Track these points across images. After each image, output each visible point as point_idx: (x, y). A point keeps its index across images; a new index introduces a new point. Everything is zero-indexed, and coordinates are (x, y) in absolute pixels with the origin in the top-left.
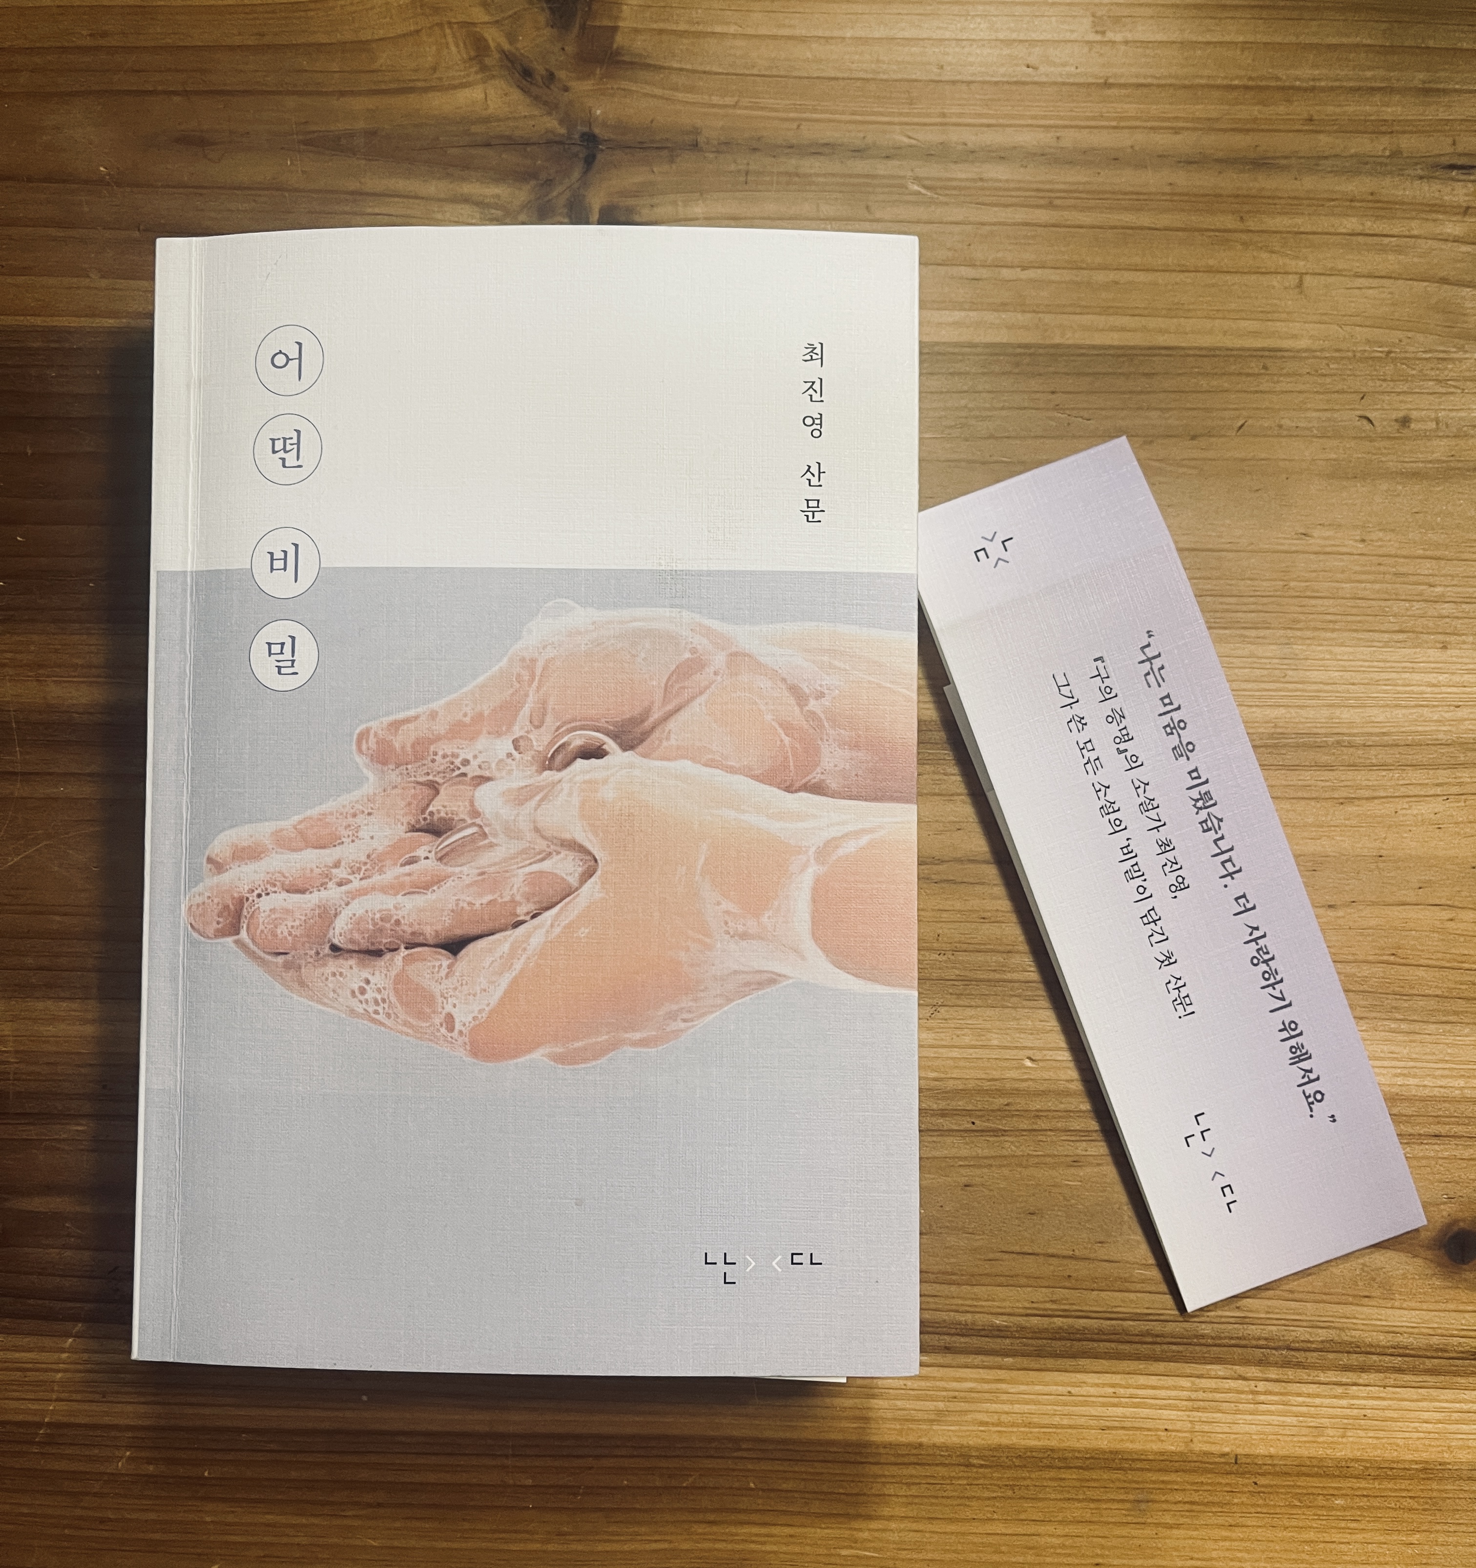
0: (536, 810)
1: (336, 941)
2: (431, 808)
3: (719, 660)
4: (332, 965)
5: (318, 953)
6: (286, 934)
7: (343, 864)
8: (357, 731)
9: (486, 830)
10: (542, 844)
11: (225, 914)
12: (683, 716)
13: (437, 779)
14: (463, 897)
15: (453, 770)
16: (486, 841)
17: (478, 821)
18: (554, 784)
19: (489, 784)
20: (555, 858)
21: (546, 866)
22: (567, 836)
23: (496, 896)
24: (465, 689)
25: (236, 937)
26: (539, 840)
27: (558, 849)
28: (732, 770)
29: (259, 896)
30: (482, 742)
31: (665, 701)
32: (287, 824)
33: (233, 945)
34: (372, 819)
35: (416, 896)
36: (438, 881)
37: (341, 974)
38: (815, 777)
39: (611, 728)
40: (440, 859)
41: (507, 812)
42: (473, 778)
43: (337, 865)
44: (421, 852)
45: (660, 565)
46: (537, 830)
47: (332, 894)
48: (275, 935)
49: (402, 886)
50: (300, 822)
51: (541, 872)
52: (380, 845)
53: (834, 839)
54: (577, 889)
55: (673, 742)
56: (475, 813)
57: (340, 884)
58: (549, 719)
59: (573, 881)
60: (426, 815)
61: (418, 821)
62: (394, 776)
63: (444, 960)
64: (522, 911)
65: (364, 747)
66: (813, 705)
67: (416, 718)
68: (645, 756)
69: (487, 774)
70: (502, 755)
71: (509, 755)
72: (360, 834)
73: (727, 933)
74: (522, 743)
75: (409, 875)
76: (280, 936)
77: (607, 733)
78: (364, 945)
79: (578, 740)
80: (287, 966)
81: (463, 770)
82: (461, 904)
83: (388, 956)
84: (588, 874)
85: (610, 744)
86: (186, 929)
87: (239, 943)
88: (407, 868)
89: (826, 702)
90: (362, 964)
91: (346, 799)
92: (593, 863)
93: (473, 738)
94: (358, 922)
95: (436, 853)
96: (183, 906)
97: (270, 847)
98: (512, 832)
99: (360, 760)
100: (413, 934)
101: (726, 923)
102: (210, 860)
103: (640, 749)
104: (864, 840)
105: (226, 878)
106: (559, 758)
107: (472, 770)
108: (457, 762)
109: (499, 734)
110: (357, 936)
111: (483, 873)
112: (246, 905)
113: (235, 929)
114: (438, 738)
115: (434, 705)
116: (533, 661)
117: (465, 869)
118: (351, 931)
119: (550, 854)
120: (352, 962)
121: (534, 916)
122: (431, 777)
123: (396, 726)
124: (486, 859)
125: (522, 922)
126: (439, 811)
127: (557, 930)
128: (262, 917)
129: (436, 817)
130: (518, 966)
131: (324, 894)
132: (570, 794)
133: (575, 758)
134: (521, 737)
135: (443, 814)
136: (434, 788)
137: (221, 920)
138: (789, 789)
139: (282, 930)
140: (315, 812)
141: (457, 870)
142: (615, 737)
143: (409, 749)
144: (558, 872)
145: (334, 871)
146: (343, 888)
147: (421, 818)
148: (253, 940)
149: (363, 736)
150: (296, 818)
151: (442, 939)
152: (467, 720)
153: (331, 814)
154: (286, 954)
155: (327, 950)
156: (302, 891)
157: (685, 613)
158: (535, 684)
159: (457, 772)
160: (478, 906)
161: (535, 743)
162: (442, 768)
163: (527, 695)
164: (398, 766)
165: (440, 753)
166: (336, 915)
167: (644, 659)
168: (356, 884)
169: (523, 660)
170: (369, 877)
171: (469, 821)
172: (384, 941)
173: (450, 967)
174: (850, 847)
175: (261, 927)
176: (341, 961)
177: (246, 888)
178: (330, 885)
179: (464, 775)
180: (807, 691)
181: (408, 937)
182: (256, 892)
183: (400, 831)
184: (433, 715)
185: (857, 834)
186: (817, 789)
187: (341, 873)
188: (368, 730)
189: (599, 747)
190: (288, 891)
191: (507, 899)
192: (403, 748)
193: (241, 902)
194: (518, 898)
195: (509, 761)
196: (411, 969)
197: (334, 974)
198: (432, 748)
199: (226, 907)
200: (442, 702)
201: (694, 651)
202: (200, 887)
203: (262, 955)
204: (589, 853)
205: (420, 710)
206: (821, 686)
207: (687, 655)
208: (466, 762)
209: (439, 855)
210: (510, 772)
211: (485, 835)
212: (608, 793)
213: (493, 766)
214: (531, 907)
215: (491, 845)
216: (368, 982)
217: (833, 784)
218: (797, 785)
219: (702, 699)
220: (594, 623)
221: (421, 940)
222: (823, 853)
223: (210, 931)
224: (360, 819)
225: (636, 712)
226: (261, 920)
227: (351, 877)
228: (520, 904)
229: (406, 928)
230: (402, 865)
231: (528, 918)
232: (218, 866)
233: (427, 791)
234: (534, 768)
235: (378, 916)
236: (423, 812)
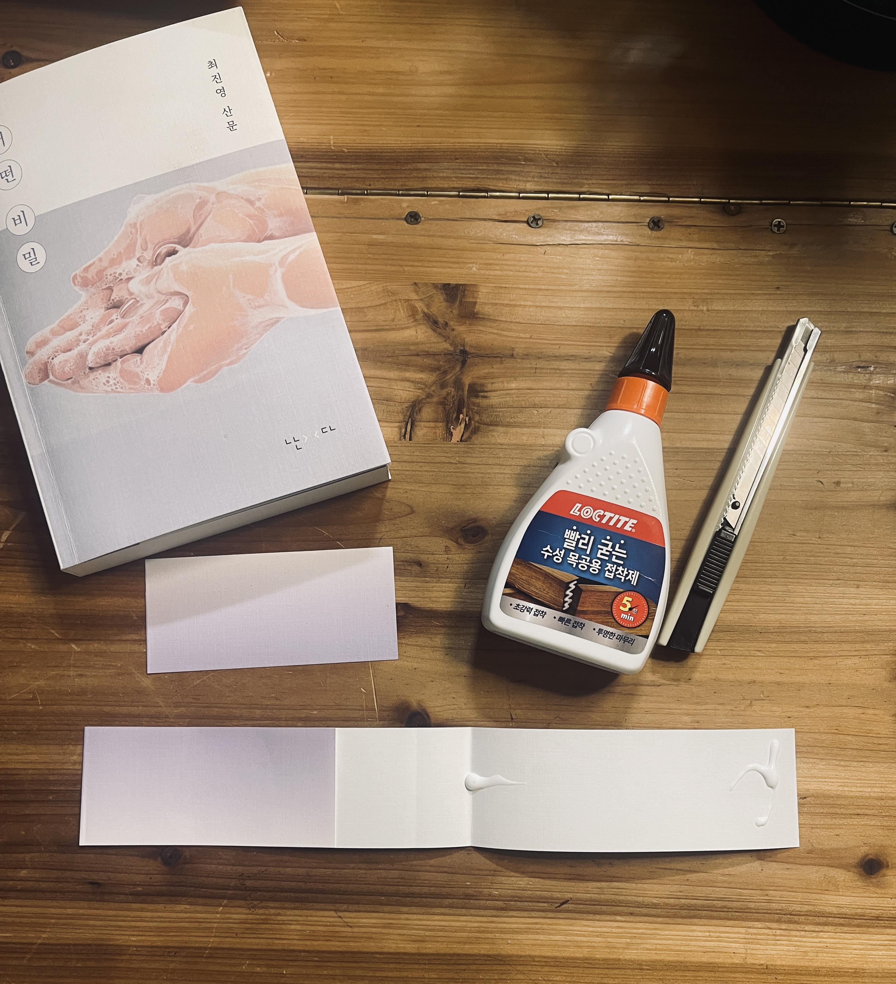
0: (156, 283)
1: (90, 366)
2: (112, 298)
3: (212, 198)
4: (92, 376)
5: (84, 373)
6: (69, 370)
7: (83, 333)
8: (72, 277)
9: (138, 299)
10: (163, 297)
11: (41, 372)
12: (205, 225)
13: (111, 285)
14: (137, 329)
15: (116, 279)
16: (139, 304)
17: (133, 296)
18: (160, 271)
19: (132, 281)
20: (170, 301)
21: (167, 305)
22: (172, 290)
23: (150, 324)
24: (110, 245)
25: (48, 380)
26: (161, 296)
27: (170, 297)
28: (232, 241)
29: (53, 359)
30: (124, 264)
31: (195, 224)
32: (54, 325)
33: (48, 383)
34: (89, 310)
35: (117, 336)
36: (125, 326)
37: (97, 378)
38: (268, 233)
39: (176, 240)
40: (123, 317)
41: (144, 289)
42: (126, 280)
43: (81, 335)
44: (114, 317)
45: (175, 167)
46: (159, 292)
47: (83, 347)
48: (64, 372)
49: (110, 334)
50: (60, 322)
51: (166, 309)
52: (96, 320)
53: (285, 256)
54: (183, 311)
55: (204, 237)
56: (131, 294)
57: (84, 342)
58: (149, 246)
59: (181, 308)
60: (111, 301)
61: (109, 305)
62: (93, 290)
63: (138, 357)
64: (163, 327)
65: (76, 282)
66: (258, 204)
67: (94, 263)
68: (194, 247)
69: (130, 276)
70: (135, 266)
71: (138, 265)
72: (87, 318)
73: (252, 308)
74: (141, 258)
75: (112, 328)
76: (67, 372)
77: (175, 243)
78: (103, 363)
79: (164, 250)
80: (74, 383)
81: (120, 278)
82: (137, 333)
83: (114, 364)
84: (186, 303)
85: (178, 247)
86: (27, 385)
87: (49, 381)
88: (110, 326)
89: (263, 201)
90: (104, 371)
91: (75, 307)
92: (186, 298)
93: (120, 263)
94: (97, 354)
95: (120, 315)
96: (23, 377)
97: (50, 337)
98: (149, 296)
99: (77, 288)
100: (121, 351)
101: (250, 304)
102: (27, 353)
103: (191, 245)
104: (297, 253)
105: (36, 357)
106: (158, 261)
107: (124, 277)
108: (117, 275)
109: (130, 258)
110: (98, 360)
111: (142, 317)
112: (48, 365)
113: (46, 376)
114: (105, 269)
115: (100, 255)
116: (135, 224)
117: (134, 318)
118: (95, 359)
119: (168, 300)
120: (100, 372)
121: (169, 328)
122: (108, 285)
123: (86, 269)
124: (141, 311)
125: (165, 332)
126: (116, 298)
127: (180, 330)
128: (56, 367)
129: (115, 301)
130: (169, 350)
131: (79, 348)
132: (168, 273)
133: (165, 258)
134: (140, 256)
135: (118, 299)
136: (110, 289)
137: (40, 375)
138: (259, 241)
139: (67, 369)
140: (64, 316)
141: (131, 319)
142: (179, 243)
143: (95, 277)
144: (173, 306)
145: (80, 337)
146: (87, 343)
147: (109, 303)
148: (56, 378)
149: (75, 278)
150: (57, 322)
151: (133, 350)
152: (115, 257)
153: (72, 314)
154: (71, 378)
155: (88, 370)
156: (70, 350)
157: (192, 184)
158: (139, 233)
159: (118, 279)
160: (144, 331)
161: (147, 257)
162: (111, 280)
163: (137, 238)
164: (93, 285)
165: (109, 274)
166: (87, 355)
167: (181, 208)
168: (91, 339)
169: (131, 224)
170: (96, 335)
171: (130, 298)
172: (110, 358)
173: (141, 359)
174: (292, 257)
175: (57, 371)
176: (95, 373)
177: (46, 358)
178: (80, 343)
179: (121, 279)
180: (253, 199)
181: (120, 354)
182: (51, 358)
183: (102, 311)
184: (100, 260)
185: (294, 251)
186: (271, 237)
187: (83, 337)
188: (76, 275)
189: (174, 250)
190: (64, 352)
191: (155, 324)
192: (93, 277)
193: (46, 364)
194: (160, 322)
195: (138, 268)
196: (125, 366)
197: (94, 379)
198: (105, 273)
199: (40, 369)
200: (102, 253)
201: (200, 198)
202: (27, 366)
203: (61, 382)
204: (184, 294)
205: (94, 259)
206: (259, 195)
207: (198, 201)
208: (120, 274)
209: (122, 316)
210: (140, 272)
211: (138, 302)
212: (184, 267)
213: (132, 272)
214: (167, 324)
215: (142, 304)
216: (109, 377)
217: (277, 234)
218: (262, 239)
219: (211, 216)
220: (155, 200)
221: (126, 353)
222: (282, 263)
223: (37, 381)
224: (84, 313)
225: (184, 230)
226: (57, 368)
227: (88, 337)
228: (162, 324)
229: (117, 350)
230: (108, 325)
231: (167, 329)
232: (31, 354)
233: (108, 291)
234: (149, 267)
235: (104, 349)
236: (109, 300)
